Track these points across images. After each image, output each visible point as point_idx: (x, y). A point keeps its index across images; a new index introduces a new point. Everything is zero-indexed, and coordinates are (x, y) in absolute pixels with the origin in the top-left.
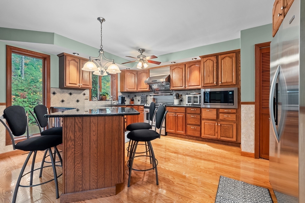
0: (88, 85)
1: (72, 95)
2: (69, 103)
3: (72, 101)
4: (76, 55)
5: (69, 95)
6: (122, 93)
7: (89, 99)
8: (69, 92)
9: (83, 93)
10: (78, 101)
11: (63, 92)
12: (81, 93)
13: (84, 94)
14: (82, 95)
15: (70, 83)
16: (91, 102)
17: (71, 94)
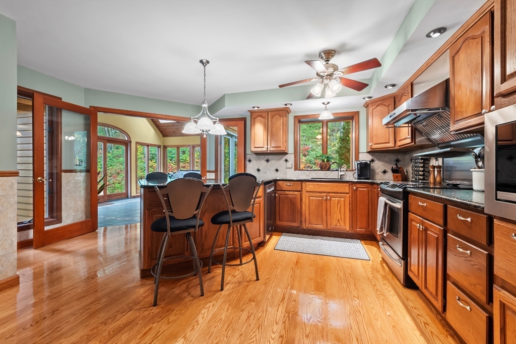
0: (280, 147)
1: (269, 163)
2: (265, 173)
3: (270, 170)
4: (256, 109)
5: (265, 162)
6: (372, 155)
7: (293, 168)
8: (266, 158)
9: (284, 159)
10: (277, 170)
11: (259, 159)
12: (281, 158)
13: (286, 161)
14: (282, 161)
15: (255, 148)
16: (297, 172)
17: (268, 161)
